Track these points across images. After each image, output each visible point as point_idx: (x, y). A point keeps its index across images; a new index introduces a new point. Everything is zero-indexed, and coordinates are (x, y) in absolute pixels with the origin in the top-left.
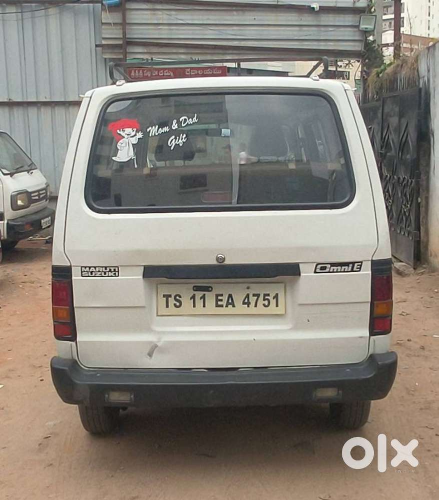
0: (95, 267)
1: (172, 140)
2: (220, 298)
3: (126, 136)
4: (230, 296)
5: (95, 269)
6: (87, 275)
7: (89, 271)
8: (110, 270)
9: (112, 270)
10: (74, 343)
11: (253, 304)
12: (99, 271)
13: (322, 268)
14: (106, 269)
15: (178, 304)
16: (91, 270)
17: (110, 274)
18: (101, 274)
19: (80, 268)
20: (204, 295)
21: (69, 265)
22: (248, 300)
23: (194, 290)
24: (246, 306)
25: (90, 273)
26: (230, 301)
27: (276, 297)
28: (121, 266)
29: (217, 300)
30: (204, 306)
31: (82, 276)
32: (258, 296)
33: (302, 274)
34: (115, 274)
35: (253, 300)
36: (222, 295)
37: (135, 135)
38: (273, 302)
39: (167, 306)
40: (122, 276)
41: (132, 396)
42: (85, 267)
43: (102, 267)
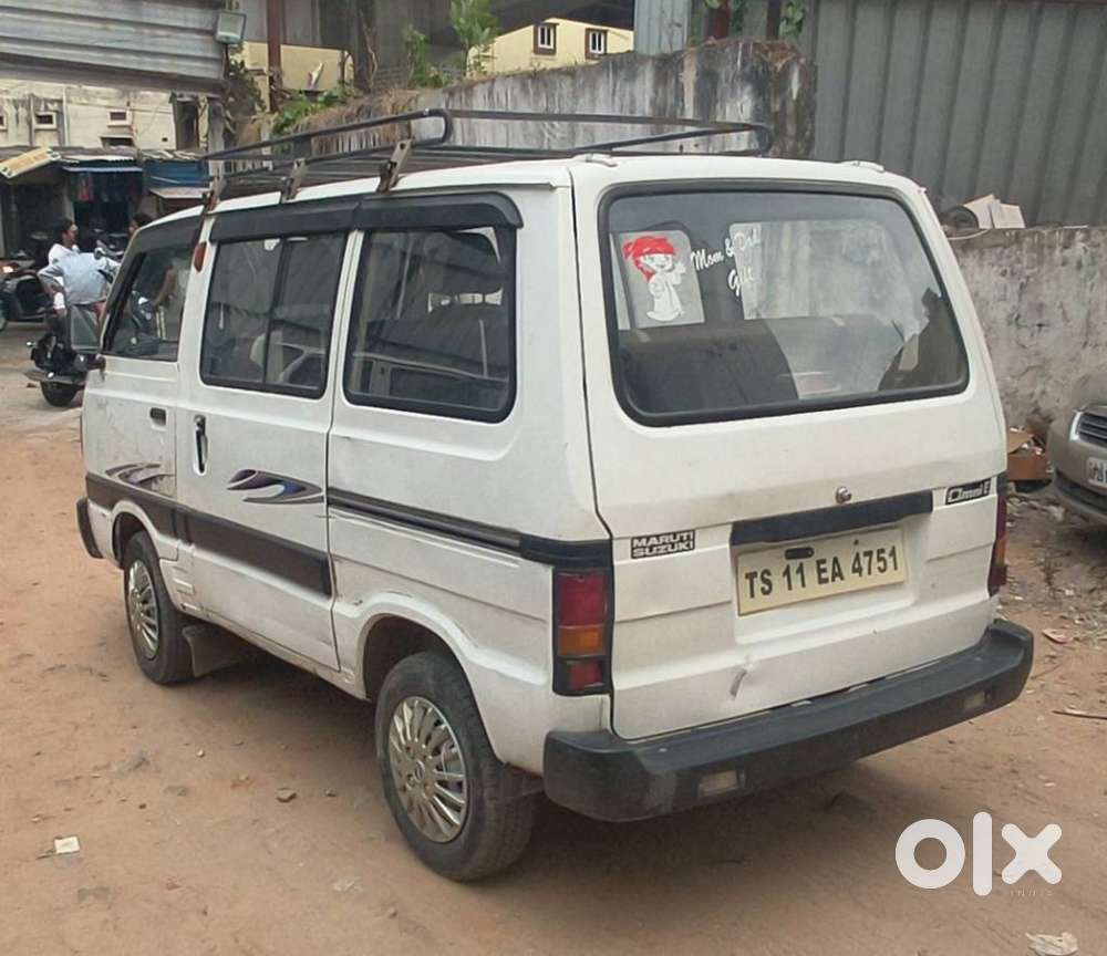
0: (658, 536)
1: (734, 278)
2: (822, 566)
3: (659, 270)
4: (836, 561)
5: (658, 539)
6: (642, 554)
7: (646, 546)
8: (682, 540)
9: (685, 538)
10: (607, 697)
11: (865, 571)
12: (664, 544)
13: (955, 495)
14: (675, 538)
15: (767, 588)
16: (650, 543)
17: (683, 546)
18: (666, 549)
19: (629, 542)
20: (801, 565)
21: (608, 537)
22: (859, 564)
23: (788, 558)
24: (857, 574)
25: (647, 550)
26: (837, 570)
27: (893, 553)
28: (699, 528)
29: (820, 571)
30: (803, 585)
31: (633, 557)
32: (869, 554)
33: (935, 508)
34: (688, 545)
35: (864, 561)
36: (824, 561)
37: (673, 268)
38: (890, 561)
39: (752, 595)
40: (701, 547)
41: (743, 776)
42: (640, 538)
43: (669, 534)
